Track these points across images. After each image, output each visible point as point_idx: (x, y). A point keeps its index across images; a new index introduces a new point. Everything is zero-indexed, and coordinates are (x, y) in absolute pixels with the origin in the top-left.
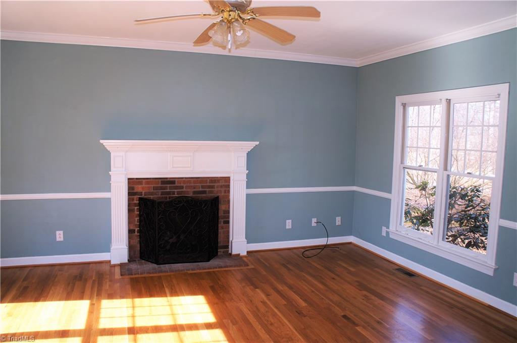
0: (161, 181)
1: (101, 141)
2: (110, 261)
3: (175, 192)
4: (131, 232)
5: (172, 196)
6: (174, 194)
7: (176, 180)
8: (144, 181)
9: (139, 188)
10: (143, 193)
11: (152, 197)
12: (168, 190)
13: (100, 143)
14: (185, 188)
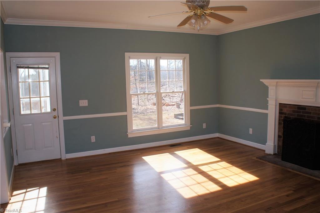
0: (298, 107)
1: (261, 80)
2: (264, 151)
3: (305, 115)
4: (279, 136)
5: (303, 118)
6: (305, 117)
7: (307, 107)
8: (288, 106)
9: (285, 110)
10: (287, 114)
11: (292, 117)
12: (301, 114)
13: (260, 81)
14: (312, 114)
